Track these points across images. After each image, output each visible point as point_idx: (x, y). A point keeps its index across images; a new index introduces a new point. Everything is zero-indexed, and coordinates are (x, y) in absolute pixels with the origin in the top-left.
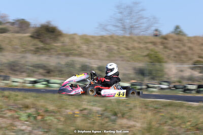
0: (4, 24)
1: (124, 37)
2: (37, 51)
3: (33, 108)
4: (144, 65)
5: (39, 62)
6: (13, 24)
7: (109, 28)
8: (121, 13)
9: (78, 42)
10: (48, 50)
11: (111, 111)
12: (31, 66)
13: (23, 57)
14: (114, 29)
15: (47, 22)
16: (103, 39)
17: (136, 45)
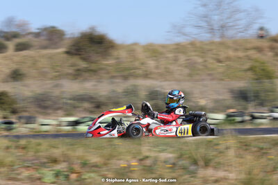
0: (24, 36)
2: (78, 74)
3: (64, 161)
5: (81, 92)
6: (37, 35)
7: (188, 30)
8: (204, 5)
9: (141, 55)
10: (94, 71)
11: (189, 157)
12: (70, 99)
13: (57, 86)
14: (195, 31)
15: (90, 28)
16: (179, 49)
17: (231, 53)
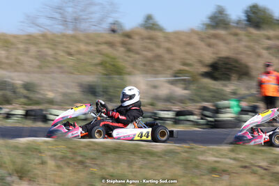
1: (64, 35)
4: (95, 80)
17: (83, 47)
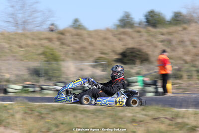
1: (16, 34)
4: (39, 65)
8: (12, 7)
17: (29, 42)
